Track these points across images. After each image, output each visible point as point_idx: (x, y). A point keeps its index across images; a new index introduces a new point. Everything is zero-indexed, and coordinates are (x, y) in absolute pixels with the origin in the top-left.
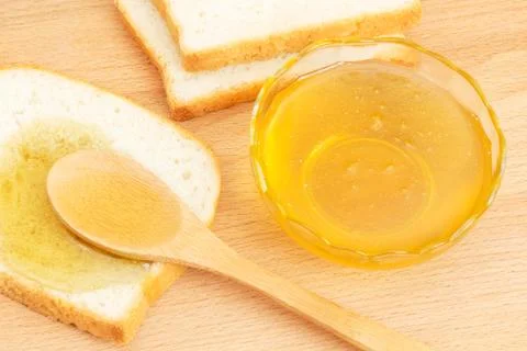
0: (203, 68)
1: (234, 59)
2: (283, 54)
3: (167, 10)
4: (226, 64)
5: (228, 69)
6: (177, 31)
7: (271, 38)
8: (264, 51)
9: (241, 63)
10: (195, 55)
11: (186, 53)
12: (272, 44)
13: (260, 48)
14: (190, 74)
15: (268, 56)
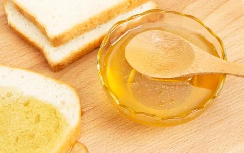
0: (62, 43)
1: (76, 35)
2: (98, 26)
3: (36, 20)
4: (72, 38)
5: (74, 40)
6: (44, 29)
7: (91, 20)
8: (89, 27)
9: (79, 35)
10: (56, 38)
11: (52, 38)
12: (92, 22)
13: (86, 26)
14: (56, 48)
15: (91, 29)
